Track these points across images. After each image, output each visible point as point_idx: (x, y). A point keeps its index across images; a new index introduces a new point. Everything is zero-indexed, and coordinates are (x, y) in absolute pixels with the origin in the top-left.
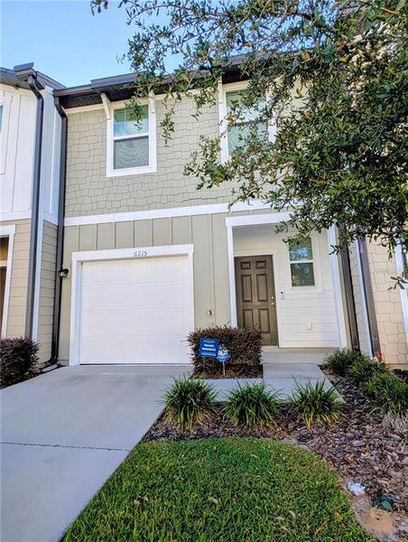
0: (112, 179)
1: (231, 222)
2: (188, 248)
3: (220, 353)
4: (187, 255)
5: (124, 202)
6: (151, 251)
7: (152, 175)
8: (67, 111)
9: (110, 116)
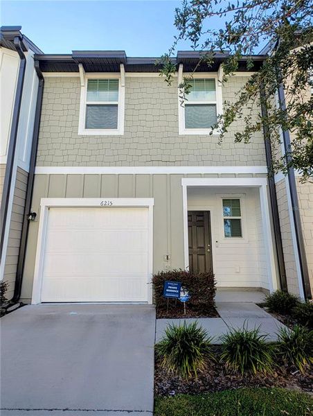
0: (83, 137)
1: (186, 183)
2: (150, 202)
3: (182, 294)
4: (148, 207)
5: (93, 158)
6: (117, 201)
7: (120, 137)
8: (45, 75)
9: (84, 83)
